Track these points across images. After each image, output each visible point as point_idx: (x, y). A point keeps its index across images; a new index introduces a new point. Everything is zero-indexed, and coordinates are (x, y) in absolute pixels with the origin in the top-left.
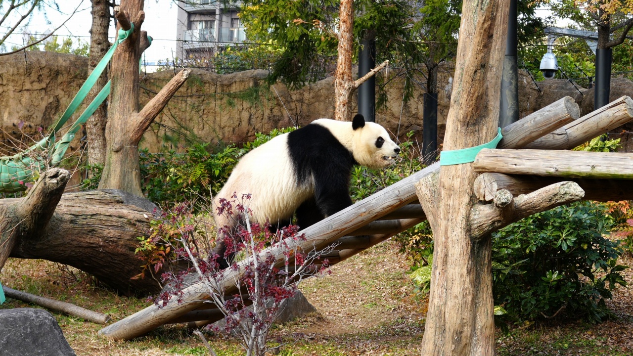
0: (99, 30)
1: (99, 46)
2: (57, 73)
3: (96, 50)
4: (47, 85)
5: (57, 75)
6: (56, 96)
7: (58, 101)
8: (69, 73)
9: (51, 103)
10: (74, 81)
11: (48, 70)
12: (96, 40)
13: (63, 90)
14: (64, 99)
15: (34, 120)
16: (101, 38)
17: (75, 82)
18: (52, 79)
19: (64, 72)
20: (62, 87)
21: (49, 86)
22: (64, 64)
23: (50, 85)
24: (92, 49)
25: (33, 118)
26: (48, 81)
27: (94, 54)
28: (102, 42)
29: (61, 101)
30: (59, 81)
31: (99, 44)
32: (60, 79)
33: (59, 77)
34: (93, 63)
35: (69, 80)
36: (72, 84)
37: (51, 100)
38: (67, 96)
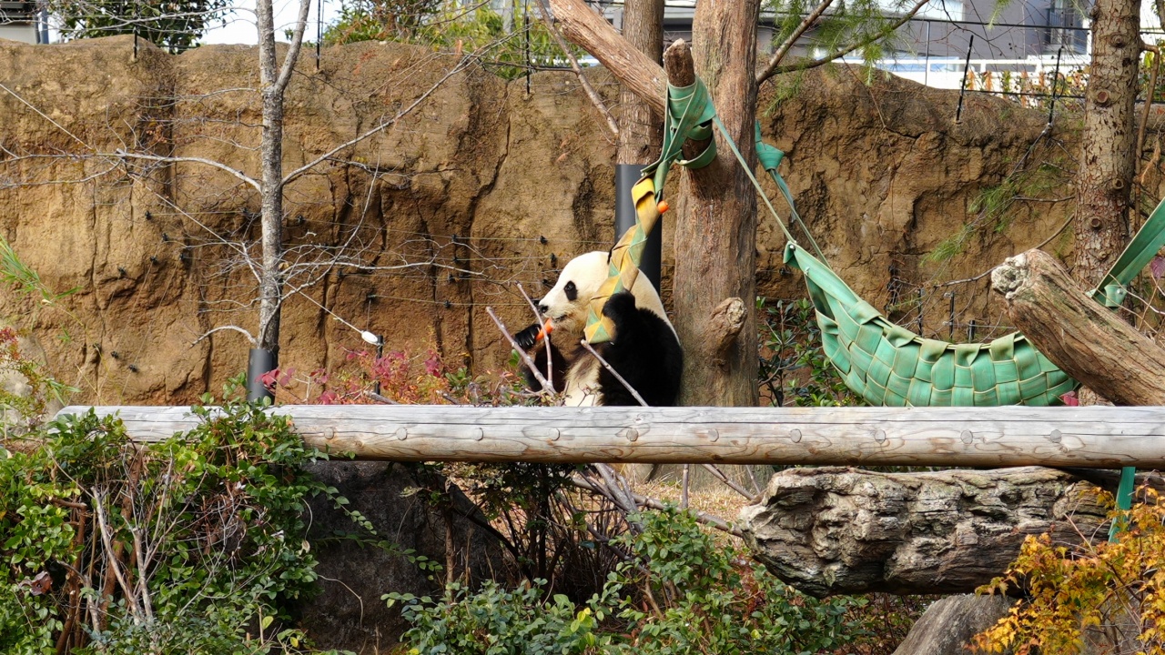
0: (1119, 8)
1: (1120, 52)
2: (823, 113)
3: (1110, 61)
4: (795, 144)
5: (821, 119)
6: (819, 174)
7: (824, 188)
8: (852, 114)
9: (805, 192)
10: (864, 135)
11: (799, 106)
12: (1112, 36)
13: (836, 158)
14: (838, 181)
15: (766, 237)
16: (1124, 31)
17: (867, 138)
18: (808, 129)
19: (840, 112)
20: (833, 152)
21: (799, 147)
22: (840, 89)
23: (803, 143)
24: (1100, 60)
25: (763, 231)
26: (798, 134)
27: (1105, 71)
28: (1126, 40)
29: (831, 188)
30: (827, 136)
31: (1119, 45)
32: (829, 129)
33: (827, 123)
34: (1102, 95)
35: (853, 132)
36: (859, 142)
37: (807, 184)
38: (845, 175)
